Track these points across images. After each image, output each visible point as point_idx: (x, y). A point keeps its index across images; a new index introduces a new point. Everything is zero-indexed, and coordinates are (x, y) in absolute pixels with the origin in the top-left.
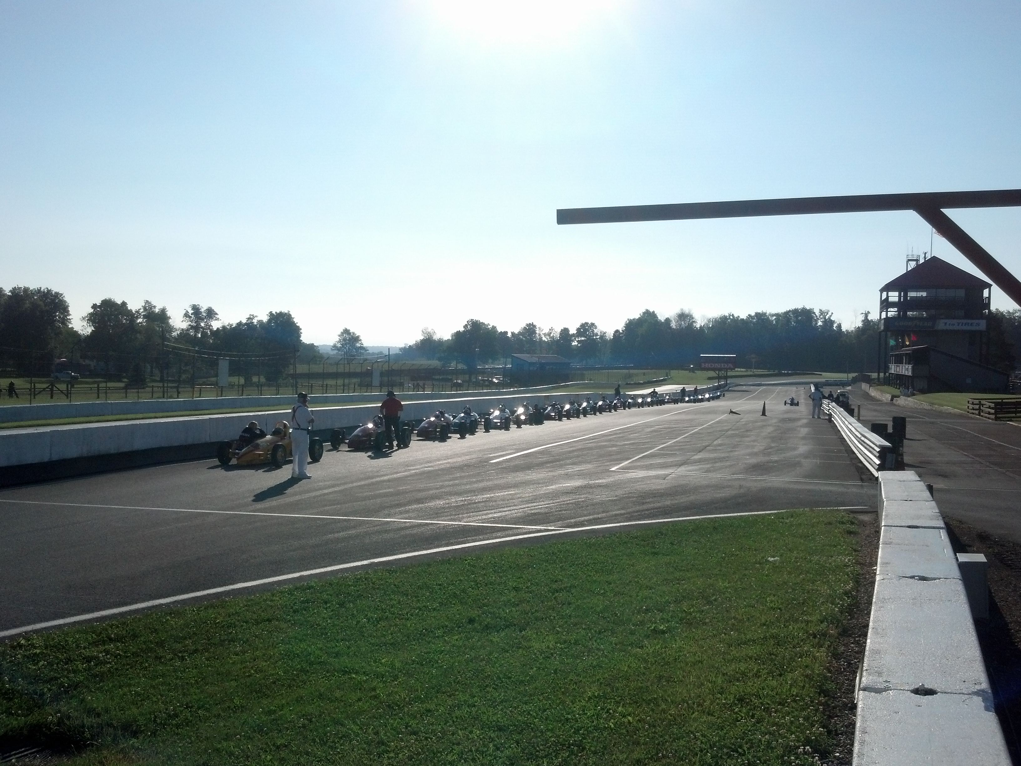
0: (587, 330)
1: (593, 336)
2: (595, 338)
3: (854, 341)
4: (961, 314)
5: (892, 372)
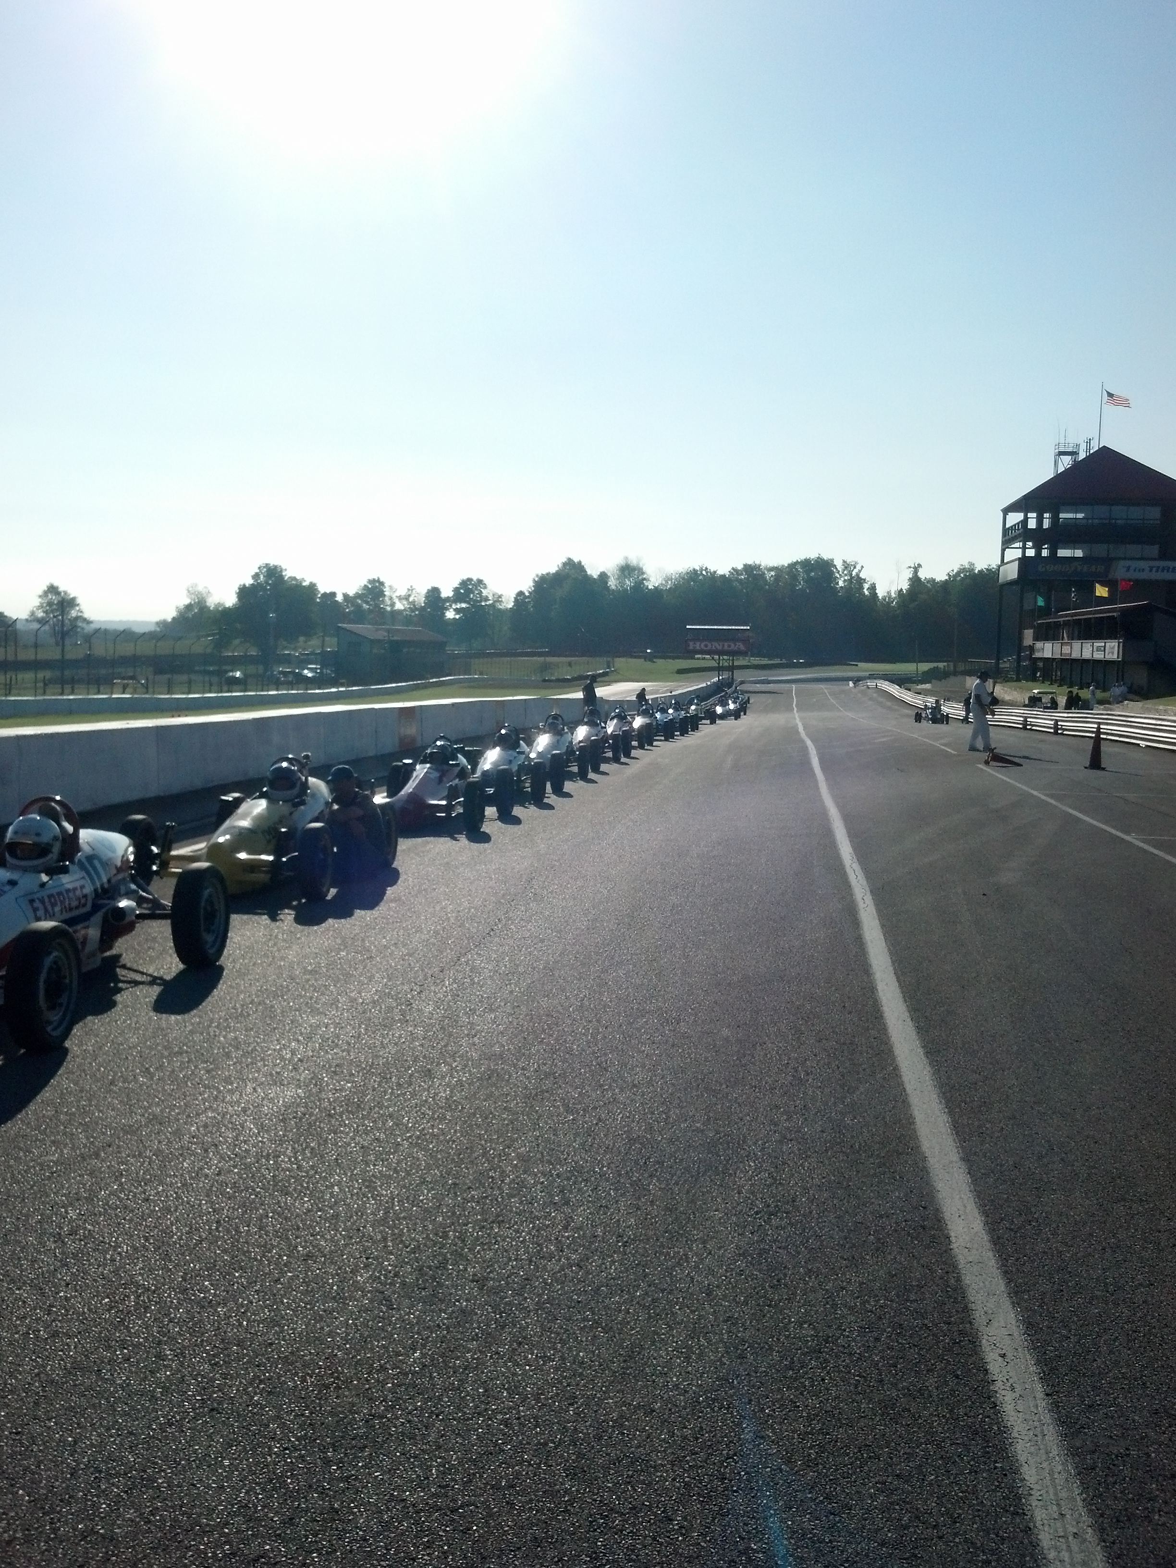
0: (470, 591)
1: (481, 601)
2: (483, 604)
3: (898, 612)
4: (1154, 550)
5: (1046, 656)
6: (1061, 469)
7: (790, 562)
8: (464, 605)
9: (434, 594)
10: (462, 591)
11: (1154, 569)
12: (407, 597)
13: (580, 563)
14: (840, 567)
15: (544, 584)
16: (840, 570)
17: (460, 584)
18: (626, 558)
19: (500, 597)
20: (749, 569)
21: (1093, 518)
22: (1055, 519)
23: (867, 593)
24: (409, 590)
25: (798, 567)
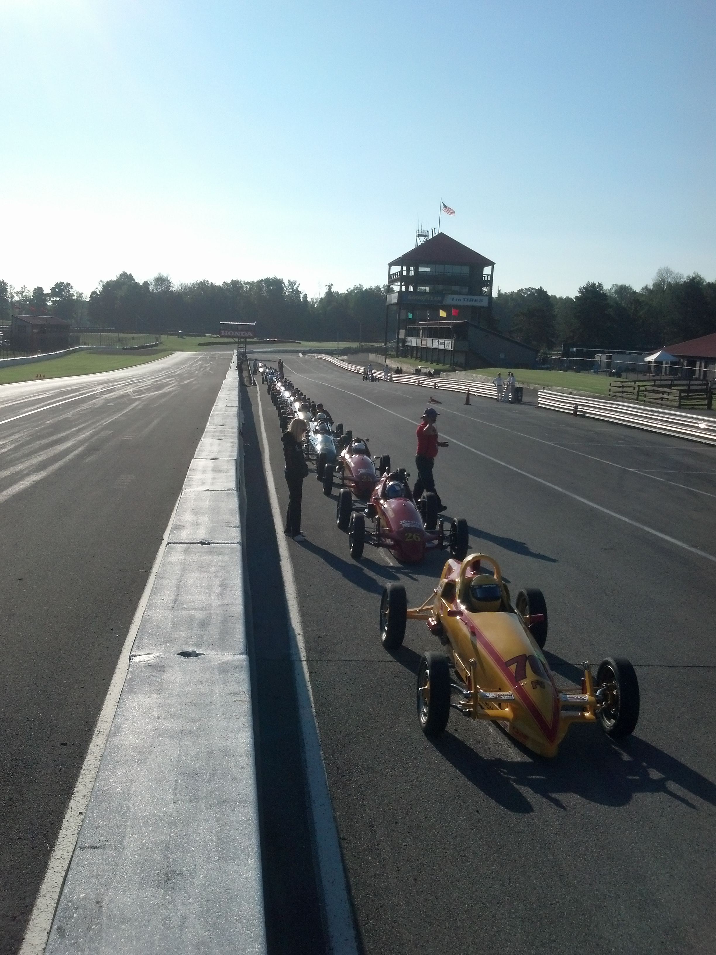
0: (63, 290)
1: (69, 297)
2: (71, 298)
3: (320, 311)
4: (466, 290)
5: (413, 345)
6: (419, 244)
7: (258, 280)
8: (58, 299)
9: (39, 291)
10: (57, 290)
11: (466, 300)
12: (21, 293)
13: (131, 275)
14: (287, 283)
15: (109, 287)
16: (287, 285)
17: (56, 285)
18: (160, 273)
19: (81, 294)
20: (235, 283)
21: (435, 272)
22: (416, 271)
23: (302, 300)
24: (22, 288)
25: (263, 283)
